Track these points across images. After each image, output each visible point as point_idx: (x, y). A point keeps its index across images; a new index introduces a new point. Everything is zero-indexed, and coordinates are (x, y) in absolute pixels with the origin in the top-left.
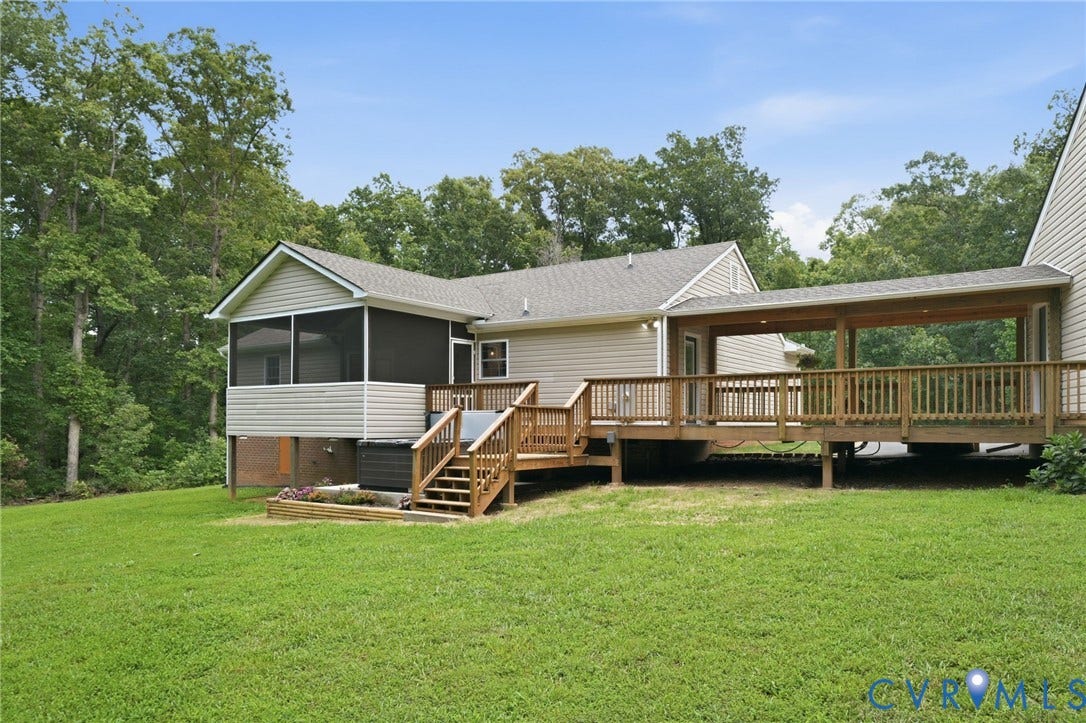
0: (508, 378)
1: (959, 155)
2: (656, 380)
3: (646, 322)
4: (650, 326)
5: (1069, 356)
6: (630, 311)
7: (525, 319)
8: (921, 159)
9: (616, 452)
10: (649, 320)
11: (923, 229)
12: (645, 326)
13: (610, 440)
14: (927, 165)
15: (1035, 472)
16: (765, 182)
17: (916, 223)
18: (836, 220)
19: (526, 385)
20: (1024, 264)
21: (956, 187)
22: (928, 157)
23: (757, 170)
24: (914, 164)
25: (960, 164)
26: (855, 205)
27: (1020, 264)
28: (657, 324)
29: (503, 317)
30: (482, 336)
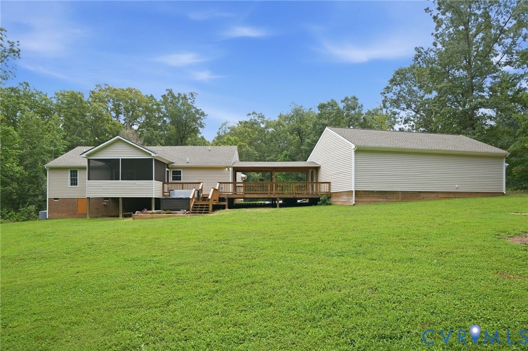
0: (182, 181)
1: (263, 114)
2: (230, 183)
3: (227, 168)
4: (229, 169)
5: (319, 181)
6: (223, 164)
7: (188, 164)
8: (251, 113)
9: (227, 201)
10: (228, 167)
11: (250, 137)
12: (227, 169)
13: (226, 198)
14: (253, 116)
15: (318, 203)
16: (203, 114)
17: (249, 134)
18: (220, 129)
19: (200, 183)
20: (308, 161)
21: (261, 124)
22: (254, 113)
23: (201, 110)
24: (249, 115)
25: (263, 117)
26: (227, 124)
27: (306, 160)
28: (230, 169)
29: (178, 163)
30: (172, 168)
